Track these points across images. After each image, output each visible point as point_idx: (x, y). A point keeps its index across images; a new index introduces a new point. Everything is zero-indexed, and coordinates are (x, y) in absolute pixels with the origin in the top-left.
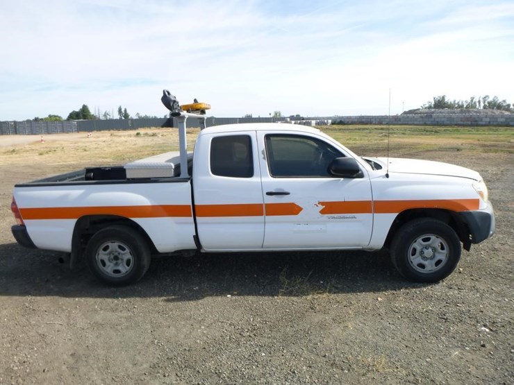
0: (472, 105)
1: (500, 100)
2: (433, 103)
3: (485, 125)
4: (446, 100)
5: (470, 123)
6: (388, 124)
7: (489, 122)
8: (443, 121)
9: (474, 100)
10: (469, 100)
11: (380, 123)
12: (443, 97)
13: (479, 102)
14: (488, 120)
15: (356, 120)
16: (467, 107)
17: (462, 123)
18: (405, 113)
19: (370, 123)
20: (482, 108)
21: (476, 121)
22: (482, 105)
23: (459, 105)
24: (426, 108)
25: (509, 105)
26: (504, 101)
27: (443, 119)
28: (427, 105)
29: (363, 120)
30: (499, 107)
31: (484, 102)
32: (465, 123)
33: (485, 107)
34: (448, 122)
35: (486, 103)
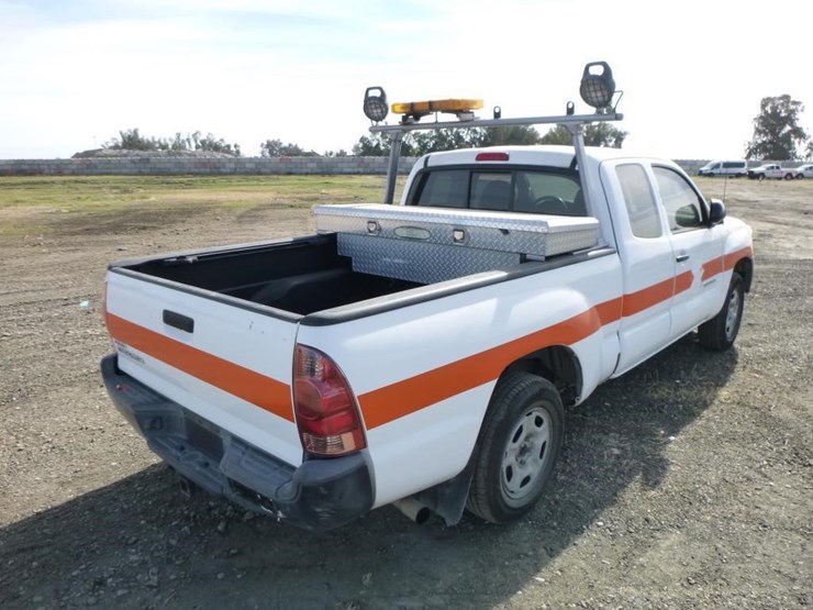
0: (178, 147)
1: (216, 139)
2: (120, 140)
3: (230, 174)
4: (140, 137)
5: (208, 170)
6: (73, 174)
7: (235, 169)
8: (169, 169)
9: (181, 138)
10: (174, 138)
11: (60, 173)
12: (135, 132)
13: (188, 140)
14: (232, 166)
15: (9, 168)
16: (173, 148)
17: (196, 170)
18: (77, 155)
19: (41, 173)
20: (194, 149)
21: (216, 168)
22: (193, 145)
23: (160, 144)
24: (111, 148)
25: (228, 146)
26: (222, 140)
27: (168, 165)
28: (112, 144)
29: (24, 167)
30: (217, 148)
31: (196, 141)
32: (202, 170)
33: (197, 147)
34: (177, 170)
35: (199, 143)
